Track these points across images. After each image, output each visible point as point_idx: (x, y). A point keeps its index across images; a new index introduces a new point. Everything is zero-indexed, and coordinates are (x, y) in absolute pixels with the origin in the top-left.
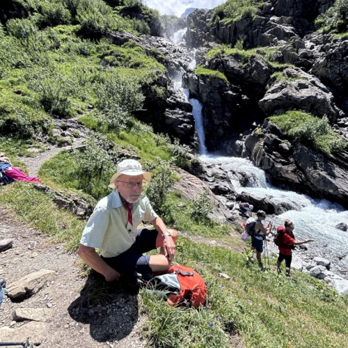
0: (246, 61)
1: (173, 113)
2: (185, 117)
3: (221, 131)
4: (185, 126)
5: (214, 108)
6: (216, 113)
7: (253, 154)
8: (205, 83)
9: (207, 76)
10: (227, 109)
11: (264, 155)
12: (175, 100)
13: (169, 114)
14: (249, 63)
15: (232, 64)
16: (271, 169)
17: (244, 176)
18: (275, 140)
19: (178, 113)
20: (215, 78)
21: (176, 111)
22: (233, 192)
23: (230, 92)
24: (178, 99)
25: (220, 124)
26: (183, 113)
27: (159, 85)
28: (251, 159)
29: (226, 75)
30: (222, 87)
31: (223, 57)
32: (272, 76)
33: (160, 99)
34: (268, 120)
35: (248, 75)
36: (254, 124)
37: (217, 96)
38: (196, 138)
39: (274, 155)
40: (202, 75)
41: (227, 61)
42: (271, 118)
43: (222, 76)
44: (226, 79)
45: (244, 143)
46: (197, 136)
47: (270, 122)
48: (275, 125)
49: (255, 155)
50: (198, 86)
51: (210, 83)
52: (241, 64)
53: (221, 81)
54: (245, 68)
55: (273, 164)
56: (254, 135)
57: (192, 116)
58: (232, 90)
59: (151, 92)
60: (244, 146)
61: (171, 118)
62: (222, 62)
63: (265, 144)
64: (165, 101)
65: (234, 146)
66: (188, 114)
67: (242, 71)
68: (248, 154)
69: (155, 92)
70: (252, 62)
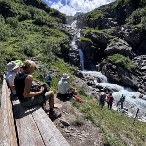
1: (72, 55)
2: (76, 56)
3: (90, 61)
4: (76, 59)
5: (87, 52)
6: (88, 54)
7: (102, 70)
8: (84, 43)
9: (85, 41)
10: (92, 53)
11: (106, 71)
12: (72, 49)
13: (70, 55)
14: (100, 36)
15: (94, 36)
16: (109, 76)
17: (99, 78)
18: (110, 65)
20: (88, 41)
21: (73, 54)
22: (95, 85)
23: (93, 47)
24: (74, 49)
25: (90, 59)
26: (75, 54)
27: (66, 44)
28: (101, 72)
29: (92, 40)
30: (90, 45)
31: (91, 33)
32: (109, 41)
33: (67, 49)
34: (108, 57)
35: (100, 40)
36: (103, 59)
37: (89, 48)
38: (80, 64)
39: (110, 71)
40: (83, 40)
41: (92, 35)
42: (109, 57)
43: (90, 40)
44: (92, 42)
45: (99, 66)
46: (81, 63)
47: (108, 58)
48: (110, 59)
49: (103, 71)
50: (81, 44)
51: (86, 43)
52: (97, 36)
53: (90, 43)
54: (99, 38)
55: (110, 74)
56: (103, 63)
57: (79, 56)
58: (94, 46)
59: (63, 46)
61: (71, 56)
62: (90, 35)
63: (106, 66)
64: (68, 50)
65: (95, 67)
66: (77, 55)
67: (98, 39)
68: (101, 70)
69: (65, 46)
70: (101, 35)
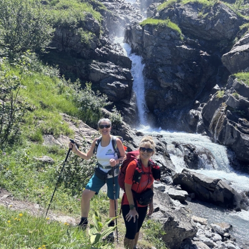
0: (207, 10)
1: (101, 67)
2: (118, 73)
3: (169, 97)
4: (116, 85)
5: (162, 66)
6: (164, 72)
8: (151, 33)
9: (155, 26)
10: (179, 68)
12: (108, 51)
13: (95, 66)
14: (212, 12)
15: (189, 13)
19: (109, 67)
20: (164, 28)
21: (107, 64)
23: (184, 47)
24: (112, 51)
25: (169, 88)
26: (116, 68)
27: (87, 29)
28: (208, 134)
29: (180, 26)
30: (173, 39)
31: (179, 6)
32: (242, 27)
33: (85, 45)
35: (210, 27)
36: (216, 87)
37: (167, 51)
38: (132, 104)
40: (148, 25)
41: (182, 10)
43: (175, 26)
44: (180, 31)
45: (200, 112)
46: (135, 101)
47: (236, 79)
48: (243, 83)
50: (142, 37)
51: (158, 34)
52: (201, 14)
53: (172, 33)
54: (206, 18)
57: (129, 73)
58: (186, 44)
59: (74, 35)
60: (200, 117)
61: (99, 72)
62: (177, 12)
64: (92, 50)
65: (187, 117)
66: (124, 69)
67: (202, 22)
68: (206, 128)
69: (79, 35)
70: (215, 10)
